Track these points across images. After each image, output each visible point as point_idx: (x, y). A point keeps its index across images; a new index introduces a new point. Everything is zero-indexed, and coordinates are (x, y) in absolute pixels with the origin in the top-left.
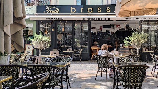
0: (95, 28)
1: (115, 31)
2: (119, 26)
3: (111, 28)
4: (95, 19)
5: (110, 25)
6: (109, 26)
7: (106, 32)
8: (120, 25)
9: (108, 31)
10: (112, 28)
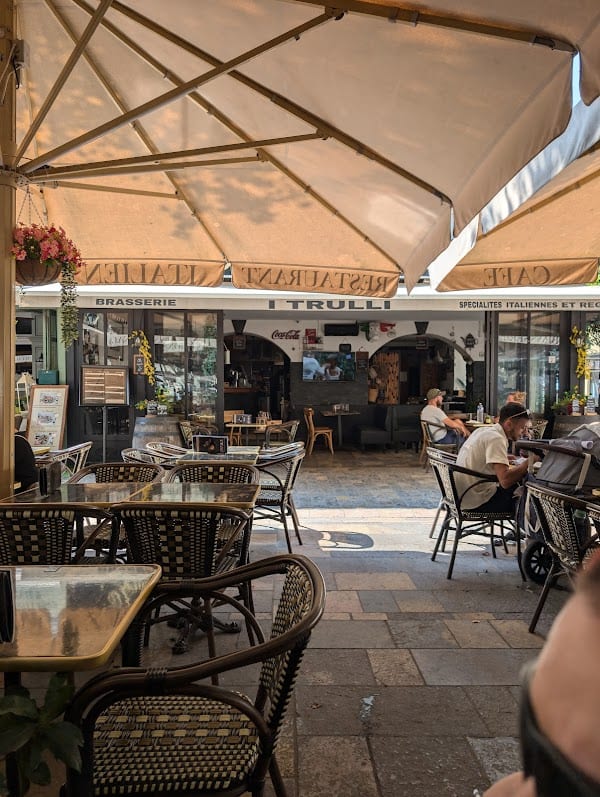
0: (293, 333)
1: (371, 348)
2: (389, 328)
3: (357, 335)
4: (326, 304)
5: (354, 322)
6: (351, 330)
7: (337, 349)
8: (392, 326)
9: (345, 348)
10: (362, 334)
